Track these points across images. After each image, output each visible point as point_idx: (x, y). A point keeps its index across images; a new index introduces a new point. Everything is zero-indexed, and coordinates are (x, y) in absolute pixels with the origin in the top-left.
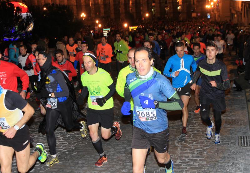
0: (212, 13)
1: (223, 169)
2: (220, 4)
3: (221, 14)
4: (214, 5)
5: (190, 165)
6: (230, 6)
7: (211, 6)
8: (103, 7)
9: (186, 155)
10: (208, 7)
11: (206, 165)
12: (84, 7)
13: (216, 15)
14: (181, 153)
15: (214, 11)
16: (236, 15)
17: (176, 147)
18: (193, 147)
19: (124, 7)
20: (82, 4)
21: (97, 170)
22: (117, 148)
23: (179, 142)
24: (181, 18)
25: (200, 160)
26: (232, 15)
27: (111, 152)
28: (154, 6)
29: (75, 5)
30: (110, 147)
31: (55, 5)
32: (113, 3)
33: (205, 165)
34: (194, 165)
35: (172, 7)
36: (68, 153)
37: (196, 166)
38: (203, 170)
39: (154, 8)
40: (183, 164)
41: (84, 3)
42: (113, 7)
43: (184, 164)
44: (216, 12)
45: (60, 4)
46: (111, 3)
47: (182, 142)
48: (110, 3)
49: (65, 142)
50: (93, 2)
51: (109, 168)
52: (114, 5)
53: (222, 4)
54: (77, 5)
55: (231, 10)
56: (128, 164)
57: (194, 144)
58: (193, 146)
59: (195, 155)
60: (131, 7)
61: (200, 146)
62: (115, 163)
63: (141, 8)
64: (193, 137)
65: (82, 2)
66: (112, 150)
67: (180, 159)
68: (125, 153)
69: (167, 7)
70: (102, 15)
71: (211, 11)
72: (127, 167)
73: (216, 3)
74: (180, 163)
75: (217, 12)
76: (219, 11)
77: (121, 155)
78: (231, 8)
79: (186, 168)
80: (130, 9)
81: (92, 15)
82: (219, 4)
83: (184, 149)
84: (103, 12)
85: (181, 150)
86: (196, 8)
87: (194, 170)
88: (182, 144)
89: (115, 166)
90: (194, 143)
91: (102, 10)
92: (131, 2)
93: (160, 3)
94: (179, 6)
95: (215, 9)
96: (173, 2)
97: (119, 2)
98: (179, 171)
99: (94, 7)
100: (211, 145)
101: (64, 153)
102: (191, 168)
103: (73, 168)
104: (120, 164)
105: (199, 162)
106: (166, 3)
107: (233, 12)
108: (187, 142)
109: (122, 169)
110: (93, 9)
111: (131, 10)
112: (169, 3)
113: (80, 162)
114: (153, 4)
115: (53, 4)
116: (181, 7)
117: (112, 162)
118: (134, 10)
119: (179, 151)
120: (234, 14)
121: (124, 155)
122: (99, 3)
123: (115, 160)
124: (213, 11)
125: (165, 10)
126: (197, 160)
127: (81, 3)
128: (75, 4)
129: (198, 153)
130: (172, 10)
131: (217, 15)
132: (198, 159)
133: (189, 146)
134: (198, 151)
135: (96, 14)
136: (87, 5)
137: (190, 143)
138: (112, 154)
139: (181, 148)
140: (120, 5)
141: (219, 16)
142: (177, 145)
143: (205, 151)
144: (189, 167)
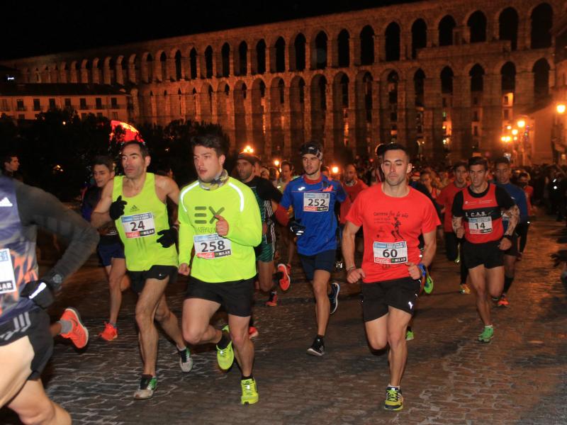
0: (514, 151)
1: (551, 413)
2: (532, 134)
3: (533, 151)
4: (519, 136)
5: (478, 406)
6: (553, 137)
7: (513, 136)
8: (289, 135)
9: (468, 388)
10: (506, 139)
11: (514, 406)
12: (250, 136)
13: (522, 156)
14: (455, 385)
15: (520, 146)
16: (564, 156)
17: (446, 374)
18: (482, 375)
19: (332, 136)
20: (248, 129)
21: (270, 408)
22: (314, 371)
23: (451, 365)
24: (450, 162)
25: (499, 397)
26: (556, 155)
27: (303, 378)
28: (395, 137)
29: (233, 131)
30: (300, 369)
31: (193, 124)
32: (310, 128)
33: (509, 407)
34: (486, 406)
35: (431, 138)
36: (207, 376)
37: (491, 407)
38: (507, 414)
39: (393, 139)
40: (460, 404)
41: (252, 126)
42: (310, 136)
43: (464, 404)
44: (523, 150)
45: (202, 122)
46: (306, 128)
47: (457, 365)
48: (303, 128)
49: (201, 359)
50: (270, 125)
51: (298, 404)
52: (313, 131)
53: (536, 132)
54: (236, 131)
55: (553, 145)
56: (340, 398)
57: (483, 369)
58: (481, 372)
59: (487, 389)
60: (347, 137)
61: (498, 373)
62: (310, 397)
63: (369, 140)
64: (480, 357)
65: (247, 124)
66: (303, 374)
67: (455, 395)
68: (331, 380)
69: (421, 138)
70: (288, 150)
71: (513, 147)
72: (336, 404)
73: (524, 131)
74: (454, 402)
75: (525, 148)
76: (530, 147)
77: (324, 383)
78: (553, 140)
79: (469, 411)
80: (345, 140)
81: (266, 150)
82: (528, 133)
83: (463, 377)
84: (290, 145)
85: (455, 378)
86: (480, 143)
87: (486, 415)
88: (456, 369)
89: (311, 401)
90: (485, 368)
91: (288, 141)
92: (347, 127)
93: (407, 130)
94: (445, 137)
95: (520, 142)
96: (433, 129)
97: (323, 127)
98: (452, 415)
99: (270, 135)
100: (522, 372)
101: (199, 376)
102: (479, 411)
103: (218, 401)
104: (322, 398)
105: (496, 401)
106: (420, 131)
107: (559, 149)
108: (469, 366)
109: (327, 407)
110: (270, 140)
111: (347, 142)
112: (427, 130)
113: (233, 392)
114: (393, 133)
115: (189, 122)
116: (451, 140)
117: (304, 395)
118: (353, 144)
119: (451, 380)
120: (561, 153)
121: (330, 383)
122: (283, 128)
123: (312, 391)
124: (516, 149)
125: (417, 144)
126: (492, 397)
127: (245, 127)
128: (234, 128)
129: (493, 386)
130: (432, 144)
131: (524, 155)
132: (495, 396)
133: (473, 372)
134: (493, 381)
135: (274, 148)
136: (257, 131)
137: (475, 368)
138: (304, 382)
139: (456, 375)
140: (324, 132)
141: (529, 157)
142: (447, 370)
143: (510, 382)
144: (475, 409)
